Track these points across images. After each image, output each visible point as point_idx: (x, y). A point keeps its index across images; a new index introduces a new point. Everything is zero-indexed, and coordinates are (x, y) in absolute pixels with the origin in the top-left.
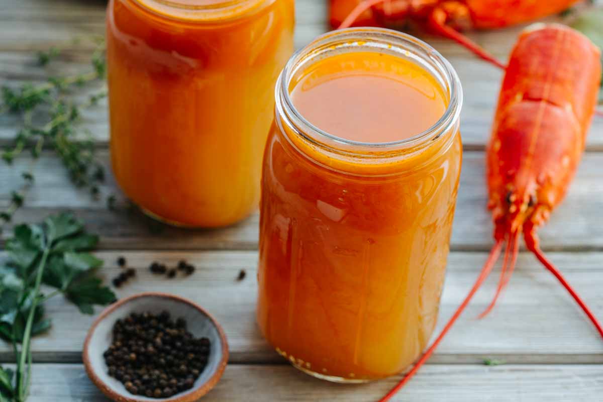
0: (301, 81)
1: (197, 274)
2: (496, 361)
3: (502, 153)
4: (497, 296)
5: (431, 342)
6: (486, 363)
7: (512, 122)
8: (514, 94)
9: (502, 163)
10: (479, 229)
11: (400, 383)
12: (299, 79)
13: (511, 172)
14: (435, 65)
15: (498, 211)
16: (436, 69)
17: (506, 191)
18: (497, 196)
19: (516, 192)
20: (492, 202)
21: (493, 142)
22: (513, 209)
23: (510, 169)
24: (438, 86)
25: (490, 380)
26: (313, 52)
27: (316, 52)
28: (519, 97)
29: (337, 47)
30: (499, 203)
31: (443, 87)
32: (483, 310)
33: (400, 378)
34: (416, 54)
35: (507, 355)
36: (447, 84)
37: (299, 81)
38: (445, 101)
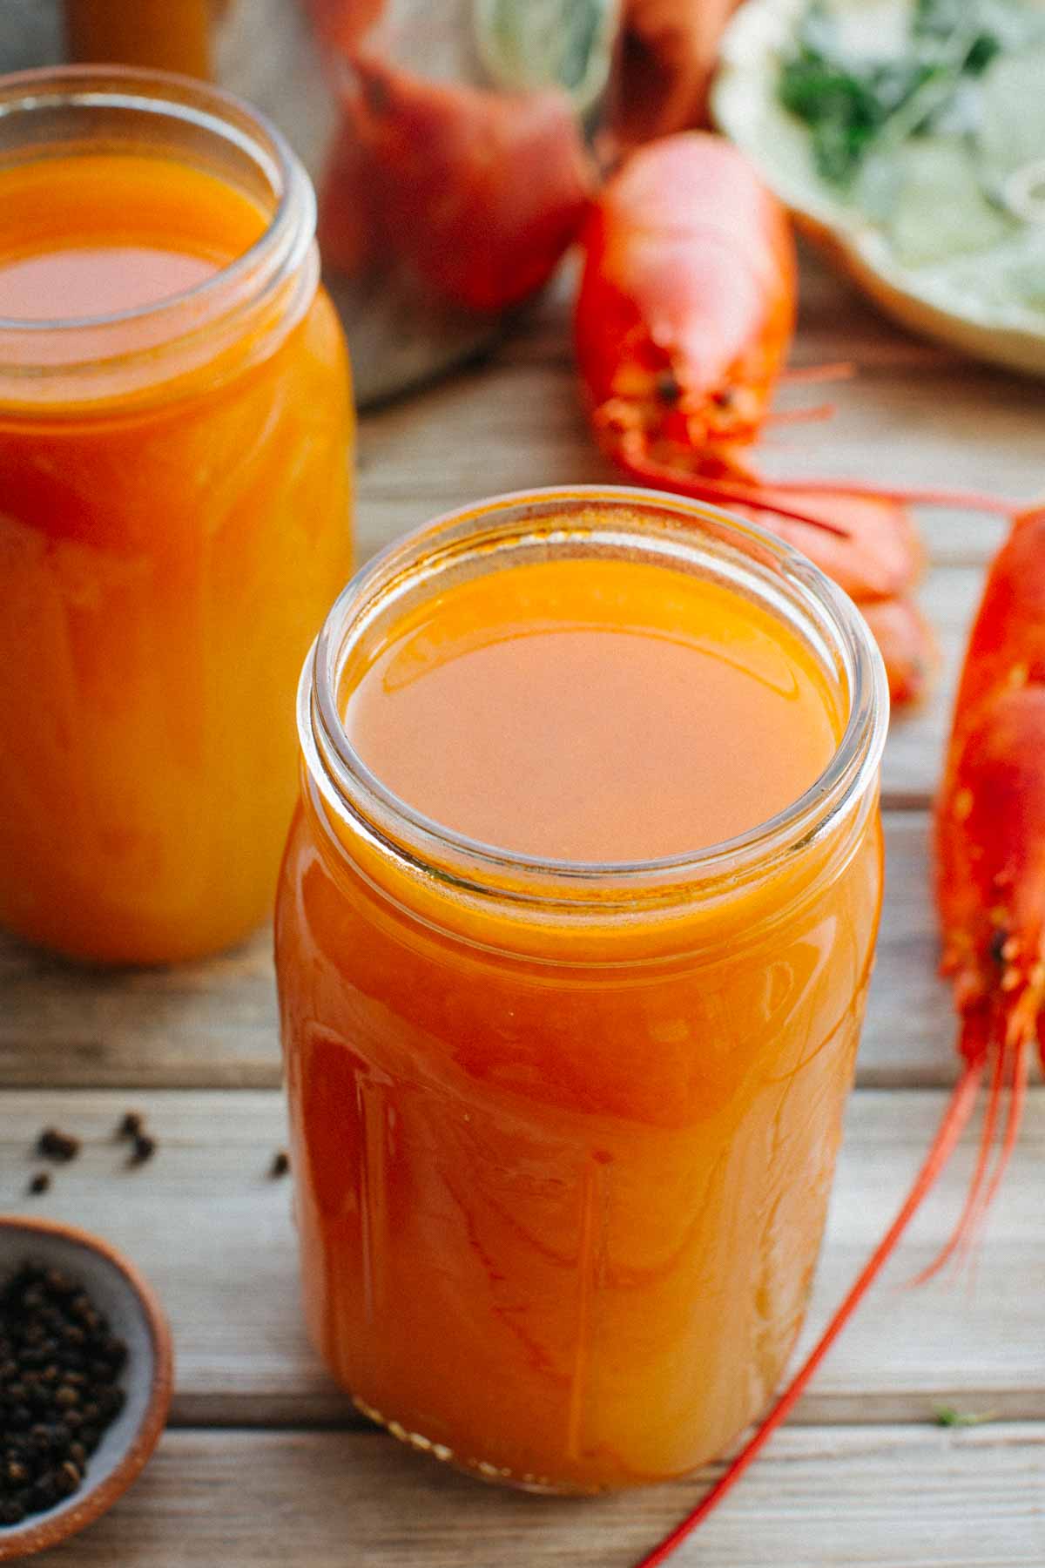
0: (380, 660)
1: (161, 1160)
2: (973, 1417)
3: (977, 825)
4: (967, 1218)
5: (797, 1362)
6: (942, 1422)
7: (1001, 742)
8: (1006, 668)
9: (977, 852)
10: (916, 1024)
11: (718, 1488)
12: (375, 652)
13: (1002, 878)
14: (803, 601)
15: (969, 982)
16: (805, 612)
17: (991, 928)
18: (964, 941)
19: (1017, 932)
20: (952, 959)
21: (952, 795)
22: (1011, 980)
23: (1000, 868)
24: (813, 665)
25: (953, 1474)
26: (426, 562)
27: (434, 564)
28: (1018, 675)
29: (501, 546)
30: (972, 960)
31: (825, 666)
32: (928, 1259)
33: (717, 1473)
34: (743, 567)
35: (1000, 1395)
36: (839, 660)
37: (376, 658)
38: (833, 716)
